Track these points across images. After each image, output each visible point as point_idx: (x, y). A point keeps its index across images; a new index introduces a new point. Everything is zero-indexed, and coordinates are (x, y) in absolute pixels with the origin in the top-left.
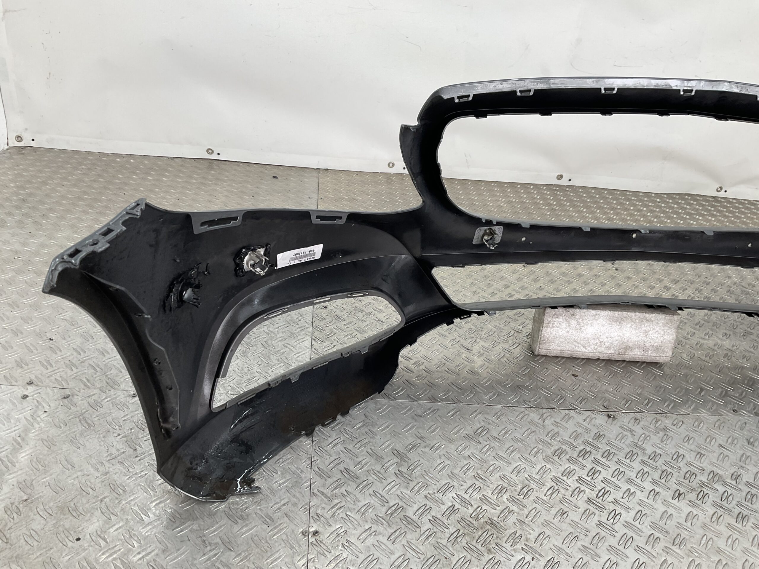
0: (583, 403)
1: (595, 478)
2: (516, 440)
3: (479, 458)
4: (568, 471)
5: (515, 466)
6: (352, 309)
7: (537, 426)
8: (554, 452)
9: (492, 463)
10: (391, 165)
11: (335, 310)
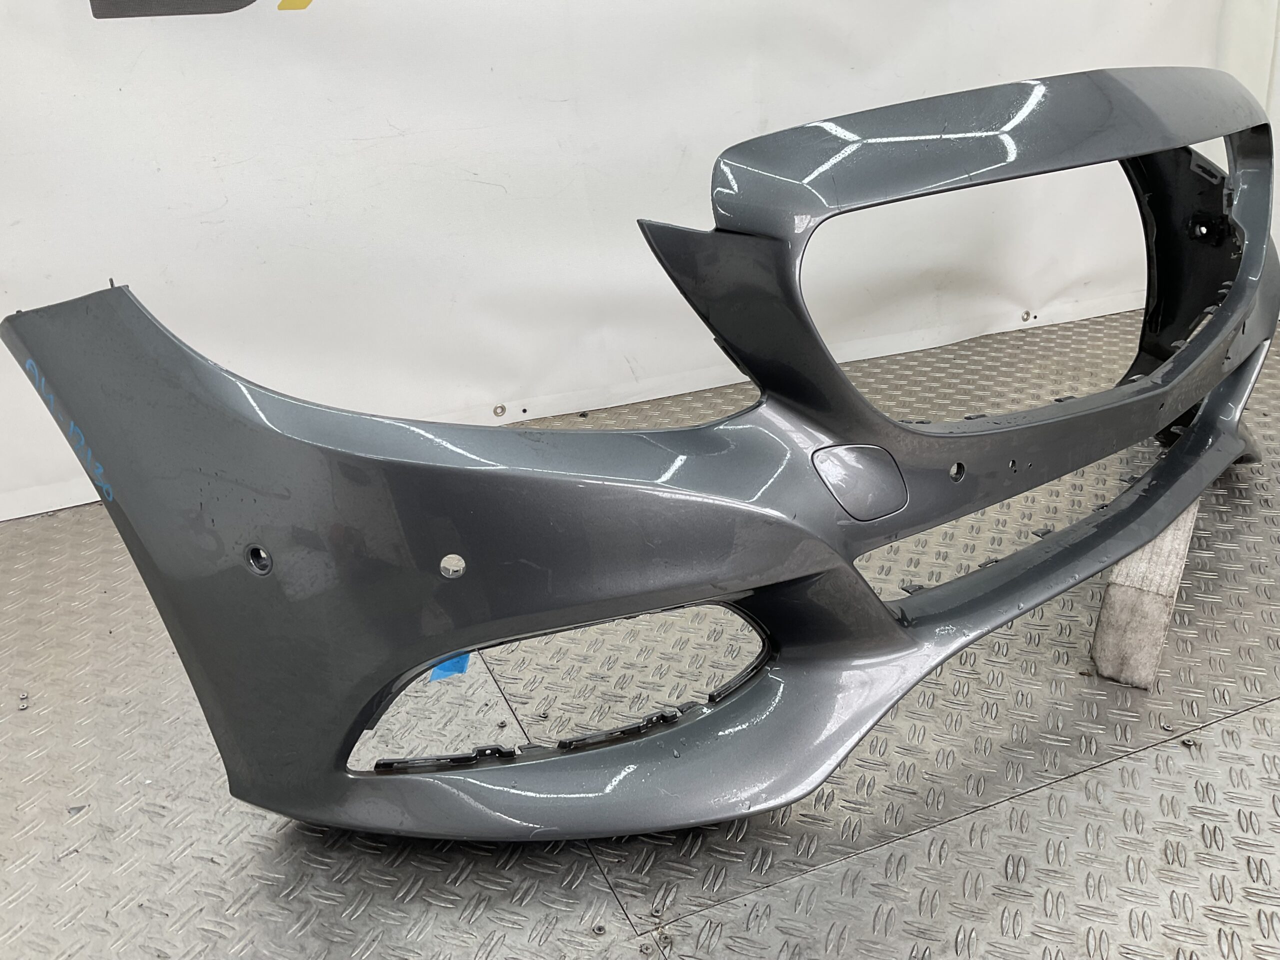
0: (1129, 736)
1: (1267, 879)
2: (1086, 860)
3: (1054, 929)
4: (1215, 886)
5: (1127, 918)
6: (599, 702)
7: (1096, 816)
8: (1164, 856)
9: (1083, 929)
10: (499, 410)
11: (567, 715)
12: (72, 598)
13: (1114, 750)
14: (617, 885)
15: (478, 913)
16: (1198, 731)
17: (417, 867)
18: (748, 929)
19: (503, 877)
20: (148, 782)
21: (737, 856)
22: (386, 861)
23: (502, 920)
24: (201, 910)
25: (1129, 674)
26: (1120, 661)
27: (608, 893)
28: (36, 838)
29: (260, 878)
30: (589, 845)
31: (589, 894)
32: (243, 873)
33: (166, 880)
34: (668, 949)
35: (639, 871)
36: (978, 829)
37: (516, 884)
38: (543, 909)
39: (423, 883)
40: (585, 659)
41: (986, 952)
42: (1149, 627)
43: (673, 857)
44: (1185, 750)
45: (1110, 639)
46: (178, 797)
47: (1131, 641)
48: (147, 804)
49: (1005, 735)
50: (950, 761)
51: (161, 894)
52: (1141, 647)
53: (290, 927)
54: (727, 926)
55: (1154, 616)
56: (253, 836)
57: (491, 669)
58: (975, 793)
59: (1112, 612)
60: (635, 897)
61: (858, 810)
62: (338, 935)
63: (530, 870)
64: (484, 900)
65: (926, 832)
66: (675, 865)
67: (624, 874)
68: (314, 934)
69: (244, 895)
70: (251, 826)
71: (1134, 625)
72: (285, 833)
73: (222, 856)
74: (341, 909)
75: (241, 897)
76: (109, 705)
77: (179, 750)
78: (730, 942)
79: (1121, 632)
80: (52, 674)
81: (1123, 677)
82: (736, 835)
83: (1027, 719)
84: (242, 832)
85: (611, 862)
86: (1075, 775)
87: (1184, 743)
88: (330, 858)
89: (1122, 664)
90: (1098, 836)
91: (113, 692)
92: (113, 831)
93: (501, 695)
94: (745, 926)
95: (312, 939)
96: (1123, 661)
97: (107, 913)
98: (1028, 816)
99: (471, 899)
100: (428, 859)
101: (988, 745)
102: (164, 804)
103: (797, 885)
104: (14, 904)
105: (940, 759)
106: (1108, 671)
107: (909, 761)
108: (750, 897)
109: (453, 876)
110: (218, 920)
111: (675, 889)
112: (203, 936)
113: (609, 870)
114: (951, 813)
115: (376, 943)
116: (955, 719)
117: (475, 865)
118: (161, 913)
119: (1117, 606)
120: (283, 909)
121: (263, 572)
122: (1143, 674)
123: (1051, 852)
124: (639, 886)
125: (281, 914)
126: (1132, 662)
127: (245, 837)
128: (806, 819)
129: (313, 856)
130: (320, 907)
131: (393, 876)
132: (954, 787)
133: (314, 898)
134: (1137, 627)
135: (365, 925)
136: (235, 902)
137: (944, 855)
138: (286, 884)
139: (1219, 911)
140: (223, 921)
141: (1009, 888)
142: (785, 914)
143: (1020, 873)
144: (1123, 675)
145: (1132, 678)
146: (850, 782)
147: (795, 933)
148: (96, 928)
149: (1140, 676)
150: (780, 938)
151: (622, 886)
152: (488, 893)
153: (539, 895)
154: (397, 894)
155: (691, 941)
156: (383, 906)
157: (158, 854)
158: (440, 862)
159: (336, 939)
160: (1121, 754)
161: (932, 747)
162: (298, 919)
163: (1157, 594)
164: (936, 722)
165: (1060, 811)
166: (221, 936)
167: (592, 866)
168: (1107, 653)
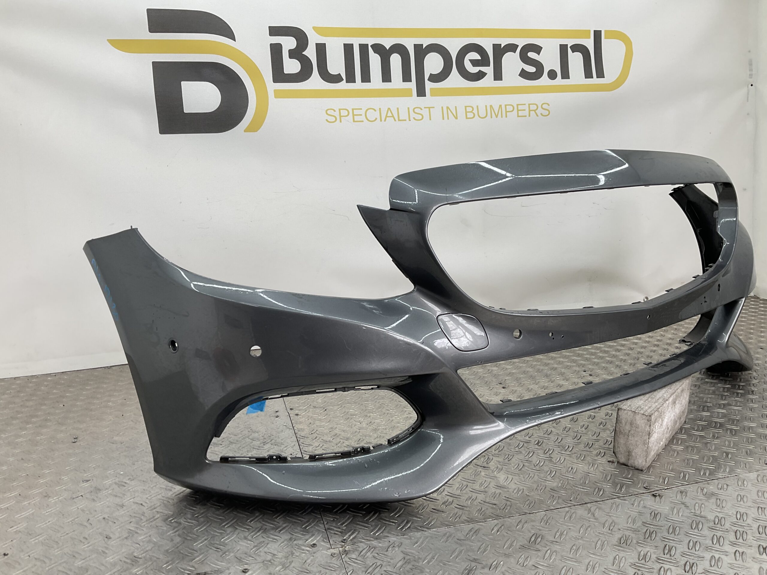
0: (623, 489)
1: (673, 554)
2: (575, 538)
3: (545, 565)
4: (642, 555)
5: (586, 564)
7: (589, 521)
8: (619, 541)
9: (561, 566)
12: (109, 401)
13: (612, 495)
14: (329, 529)
15: (258, 534)
16: (663, 490)
17: (235, 514)
18: (387, 551)
19: (275, 521)
20: (122, 473)
21: (393, 522)
22: (221, 511)
23: (268, 537)
24: (131, 522)
25: (632, 461)
26: (627, 453)
27: (323, 532)
28: (65, 490)
29: (161, 512)
30: (321, 513)
31: (314, 531)
32: (154, 510)
33: (118, 510)
34: (344, 556)
35: (342, 524)
36: (523, 521)
37: (280, 525)
38: (290, 535)
39: (236, 521)
40: (347, 439)
41: (505, 570)
42: (640, 434)
43: (361, 520)
44: (653, 498)
45: (622, 441)
46: (133, 480)
47: (632, 442)
48: (119, 481)
49: (555, 484)
50: (520, 493)
51: (114, 515)
52: (637, 445)
53: (169, 531)
54: (378, 549)
55: (642, 427)
56: (163, 497)
57: (299, 440)
58: (528, 507)
59: (621, 425)
60: (336, 534)
61: (463, 509)
62: (190, 537)
63: (289, 520)
64: (263, 529)
65: (495, 521)
66: (361, 523)
67: (334, 525)
68: (179, 535)
69: (152, 518)
70: (163, 493)
71: (632, 432)
72: (178, 497)
73: (146, 503)
74: (194, 527)
75: (150, 519)
76: (113, 443)
77: (140, 462)
78: (376, 555)
79: (626, 436)
80: (91, 430)
81: (630, 463)
82: (396, 514)
83: (570, 478)
84: (158, 495)
85: (330, 520)
86: (586, 503)
87: (653, 495)
88: (196, 508)
89: (629, 456)
90: (587, 529)
91: (116, 438)
92: (100, 490)
93: (300, 451)
94: (386, 550)
95: (177, 537)
96: (629, 453)
97: (89, 520)
98: (552, 518)
99: (257, 528)
100: (241, 512)
101: (544, 488)
102: (126, 482)
103: (419, 536)
104: (48, 513)
105: (515, 492)
106: (622, 460)
107: (498, 491)
108: (393, 539)
109: (252, 519)
110: (137, 526)
111: (357, 533)
112: (129, 532)
113: (327, 523)
114: (512, 514)
115: (206, 541)
116: (530, 476)
117: (263, 516)
118: (112, 522)
119: (623, 422)
120: (168, 525)
121: (175, 352)
122: (640, 461)
123: (558, 534)
124: (340, 530)
125: (166, 527)
126: (633, 454)
127: (160, 497)
128: (434, 510)
129: (188, 506)
130: (186, 526)
131: (223, 517)
132: (517, 503)
133: (184, 522)
134: (634, 433)
135: (204, 534)
136: (147, 521)
137: (500, 530)
138: (172, 516)
139: (639, 565)
140: (139, 527)
141: (529, 546)
142: (408, 547)
143: (537, 541)
144: (630, 462)
145: (634, 463)
146: (464, 498)
147: (410, 554)
148: (81, 525)
149: (638, 462)
150: (402, 555)
151: (331, 529)
152: (266, 527)
153: (289, 530)
154: (222, 524)
155: (357, 553)
156: (214, 528)
157: (118, 501)
158: (247, 513)
159: (188, 538)
160: (615, 497)
161: (513, 486)
162: (174, 529)
163: (643, 414)
164: (520, 476)
165: (570, 517)
166: (137, 533)
167: (320, 520)
168: (621, 449)
